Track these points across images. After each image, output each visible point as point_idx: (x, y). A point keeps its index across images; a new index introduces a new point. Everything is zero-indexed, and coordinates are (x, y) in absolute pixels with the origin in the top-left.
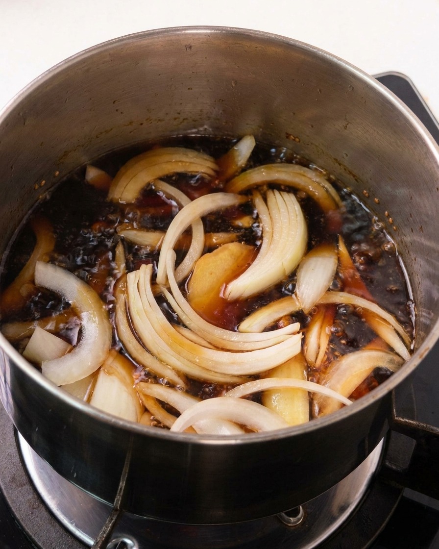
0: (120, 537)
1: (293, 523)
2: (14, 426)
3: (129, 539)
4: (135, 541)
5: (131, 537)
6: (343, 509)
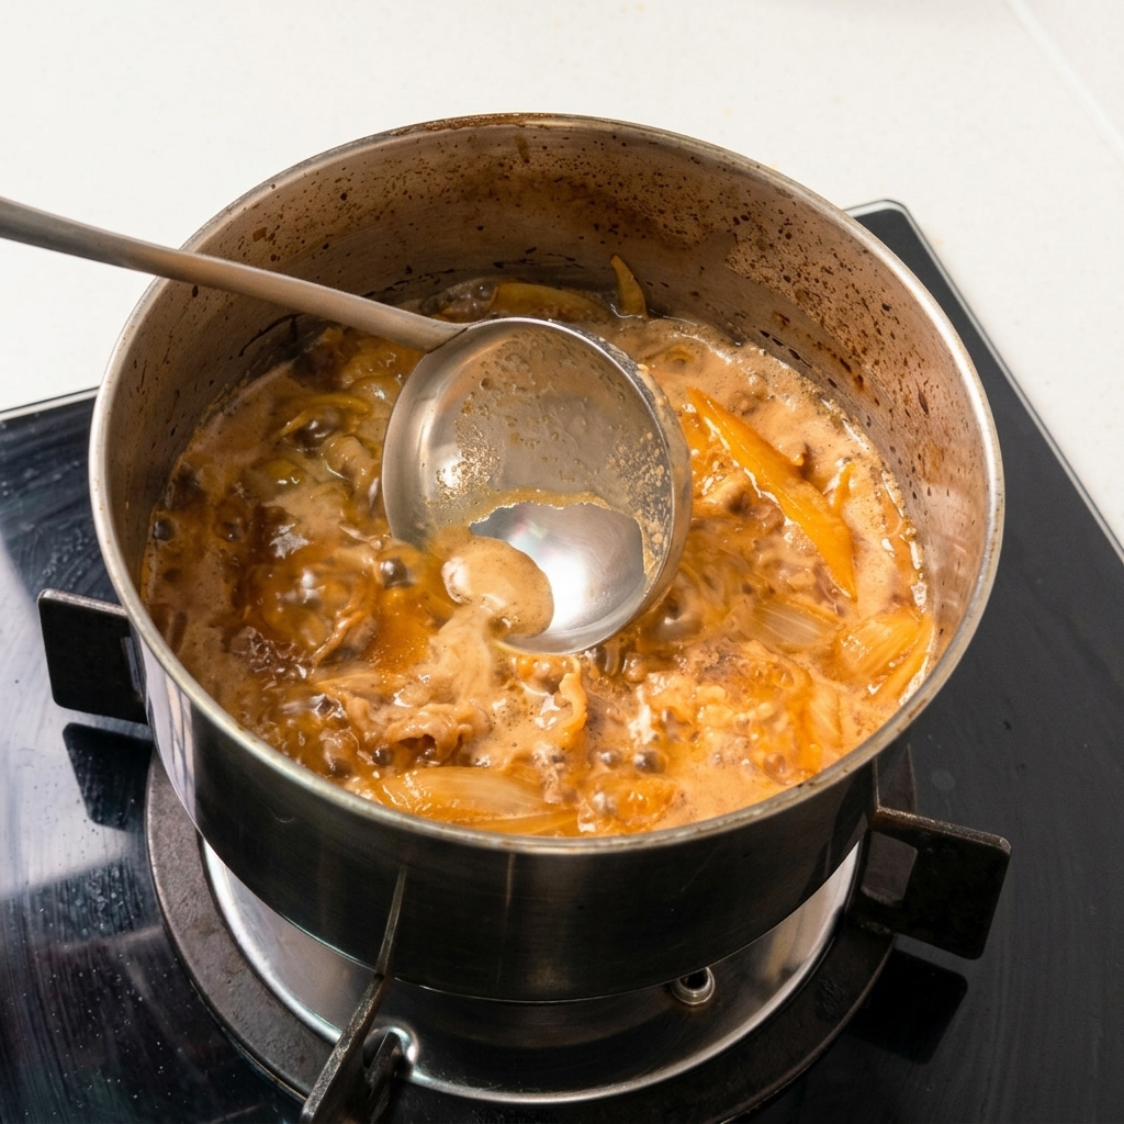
0: (386, 1025)
1: (696, 999)
2: (197, 831)
3: (403, 1029)
4: (414, 1036)
5: (405, 1025)
6: (787, 974)
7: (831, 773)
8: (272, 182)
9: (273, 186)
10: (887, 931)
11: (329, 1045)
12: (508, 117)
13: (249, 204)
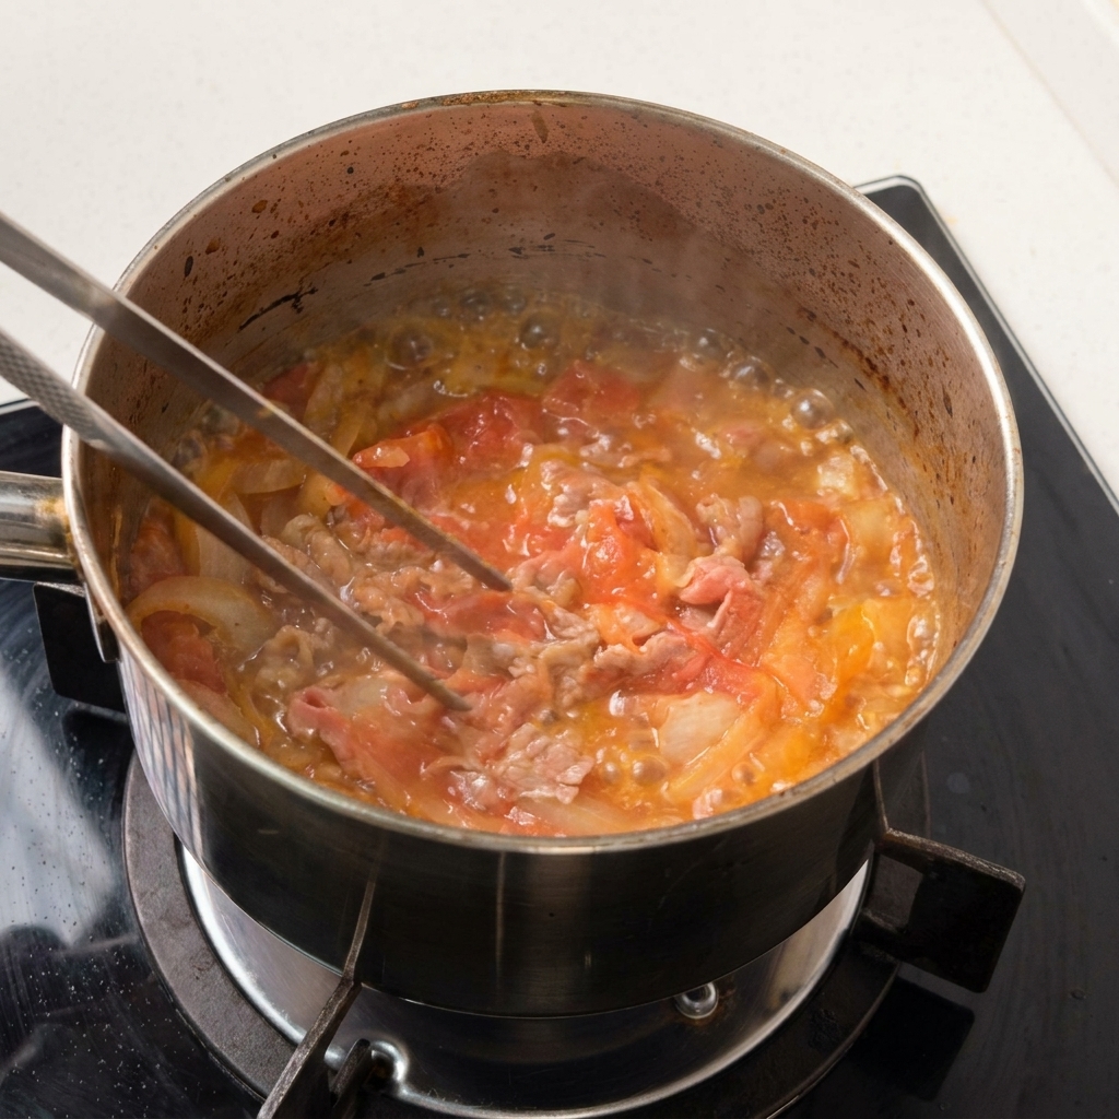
1: (699, 1012)
3: (394, 1045)
6: (786, 997)
7: (821, 779)
8: (273, 153)
9: (275, 157)
10: (890, 958)
11: (292, 1044)
12: (524, 94)
13: (248, 174)
